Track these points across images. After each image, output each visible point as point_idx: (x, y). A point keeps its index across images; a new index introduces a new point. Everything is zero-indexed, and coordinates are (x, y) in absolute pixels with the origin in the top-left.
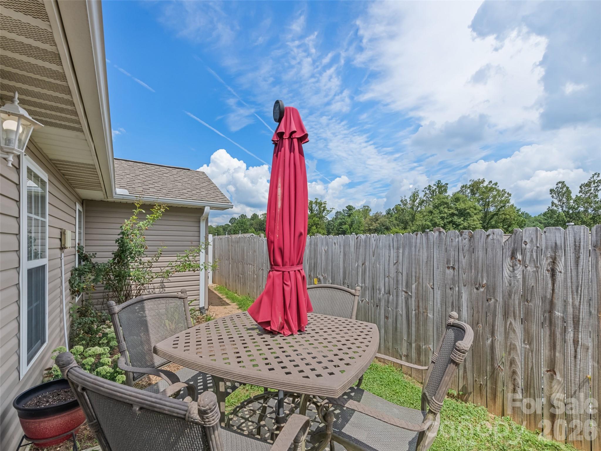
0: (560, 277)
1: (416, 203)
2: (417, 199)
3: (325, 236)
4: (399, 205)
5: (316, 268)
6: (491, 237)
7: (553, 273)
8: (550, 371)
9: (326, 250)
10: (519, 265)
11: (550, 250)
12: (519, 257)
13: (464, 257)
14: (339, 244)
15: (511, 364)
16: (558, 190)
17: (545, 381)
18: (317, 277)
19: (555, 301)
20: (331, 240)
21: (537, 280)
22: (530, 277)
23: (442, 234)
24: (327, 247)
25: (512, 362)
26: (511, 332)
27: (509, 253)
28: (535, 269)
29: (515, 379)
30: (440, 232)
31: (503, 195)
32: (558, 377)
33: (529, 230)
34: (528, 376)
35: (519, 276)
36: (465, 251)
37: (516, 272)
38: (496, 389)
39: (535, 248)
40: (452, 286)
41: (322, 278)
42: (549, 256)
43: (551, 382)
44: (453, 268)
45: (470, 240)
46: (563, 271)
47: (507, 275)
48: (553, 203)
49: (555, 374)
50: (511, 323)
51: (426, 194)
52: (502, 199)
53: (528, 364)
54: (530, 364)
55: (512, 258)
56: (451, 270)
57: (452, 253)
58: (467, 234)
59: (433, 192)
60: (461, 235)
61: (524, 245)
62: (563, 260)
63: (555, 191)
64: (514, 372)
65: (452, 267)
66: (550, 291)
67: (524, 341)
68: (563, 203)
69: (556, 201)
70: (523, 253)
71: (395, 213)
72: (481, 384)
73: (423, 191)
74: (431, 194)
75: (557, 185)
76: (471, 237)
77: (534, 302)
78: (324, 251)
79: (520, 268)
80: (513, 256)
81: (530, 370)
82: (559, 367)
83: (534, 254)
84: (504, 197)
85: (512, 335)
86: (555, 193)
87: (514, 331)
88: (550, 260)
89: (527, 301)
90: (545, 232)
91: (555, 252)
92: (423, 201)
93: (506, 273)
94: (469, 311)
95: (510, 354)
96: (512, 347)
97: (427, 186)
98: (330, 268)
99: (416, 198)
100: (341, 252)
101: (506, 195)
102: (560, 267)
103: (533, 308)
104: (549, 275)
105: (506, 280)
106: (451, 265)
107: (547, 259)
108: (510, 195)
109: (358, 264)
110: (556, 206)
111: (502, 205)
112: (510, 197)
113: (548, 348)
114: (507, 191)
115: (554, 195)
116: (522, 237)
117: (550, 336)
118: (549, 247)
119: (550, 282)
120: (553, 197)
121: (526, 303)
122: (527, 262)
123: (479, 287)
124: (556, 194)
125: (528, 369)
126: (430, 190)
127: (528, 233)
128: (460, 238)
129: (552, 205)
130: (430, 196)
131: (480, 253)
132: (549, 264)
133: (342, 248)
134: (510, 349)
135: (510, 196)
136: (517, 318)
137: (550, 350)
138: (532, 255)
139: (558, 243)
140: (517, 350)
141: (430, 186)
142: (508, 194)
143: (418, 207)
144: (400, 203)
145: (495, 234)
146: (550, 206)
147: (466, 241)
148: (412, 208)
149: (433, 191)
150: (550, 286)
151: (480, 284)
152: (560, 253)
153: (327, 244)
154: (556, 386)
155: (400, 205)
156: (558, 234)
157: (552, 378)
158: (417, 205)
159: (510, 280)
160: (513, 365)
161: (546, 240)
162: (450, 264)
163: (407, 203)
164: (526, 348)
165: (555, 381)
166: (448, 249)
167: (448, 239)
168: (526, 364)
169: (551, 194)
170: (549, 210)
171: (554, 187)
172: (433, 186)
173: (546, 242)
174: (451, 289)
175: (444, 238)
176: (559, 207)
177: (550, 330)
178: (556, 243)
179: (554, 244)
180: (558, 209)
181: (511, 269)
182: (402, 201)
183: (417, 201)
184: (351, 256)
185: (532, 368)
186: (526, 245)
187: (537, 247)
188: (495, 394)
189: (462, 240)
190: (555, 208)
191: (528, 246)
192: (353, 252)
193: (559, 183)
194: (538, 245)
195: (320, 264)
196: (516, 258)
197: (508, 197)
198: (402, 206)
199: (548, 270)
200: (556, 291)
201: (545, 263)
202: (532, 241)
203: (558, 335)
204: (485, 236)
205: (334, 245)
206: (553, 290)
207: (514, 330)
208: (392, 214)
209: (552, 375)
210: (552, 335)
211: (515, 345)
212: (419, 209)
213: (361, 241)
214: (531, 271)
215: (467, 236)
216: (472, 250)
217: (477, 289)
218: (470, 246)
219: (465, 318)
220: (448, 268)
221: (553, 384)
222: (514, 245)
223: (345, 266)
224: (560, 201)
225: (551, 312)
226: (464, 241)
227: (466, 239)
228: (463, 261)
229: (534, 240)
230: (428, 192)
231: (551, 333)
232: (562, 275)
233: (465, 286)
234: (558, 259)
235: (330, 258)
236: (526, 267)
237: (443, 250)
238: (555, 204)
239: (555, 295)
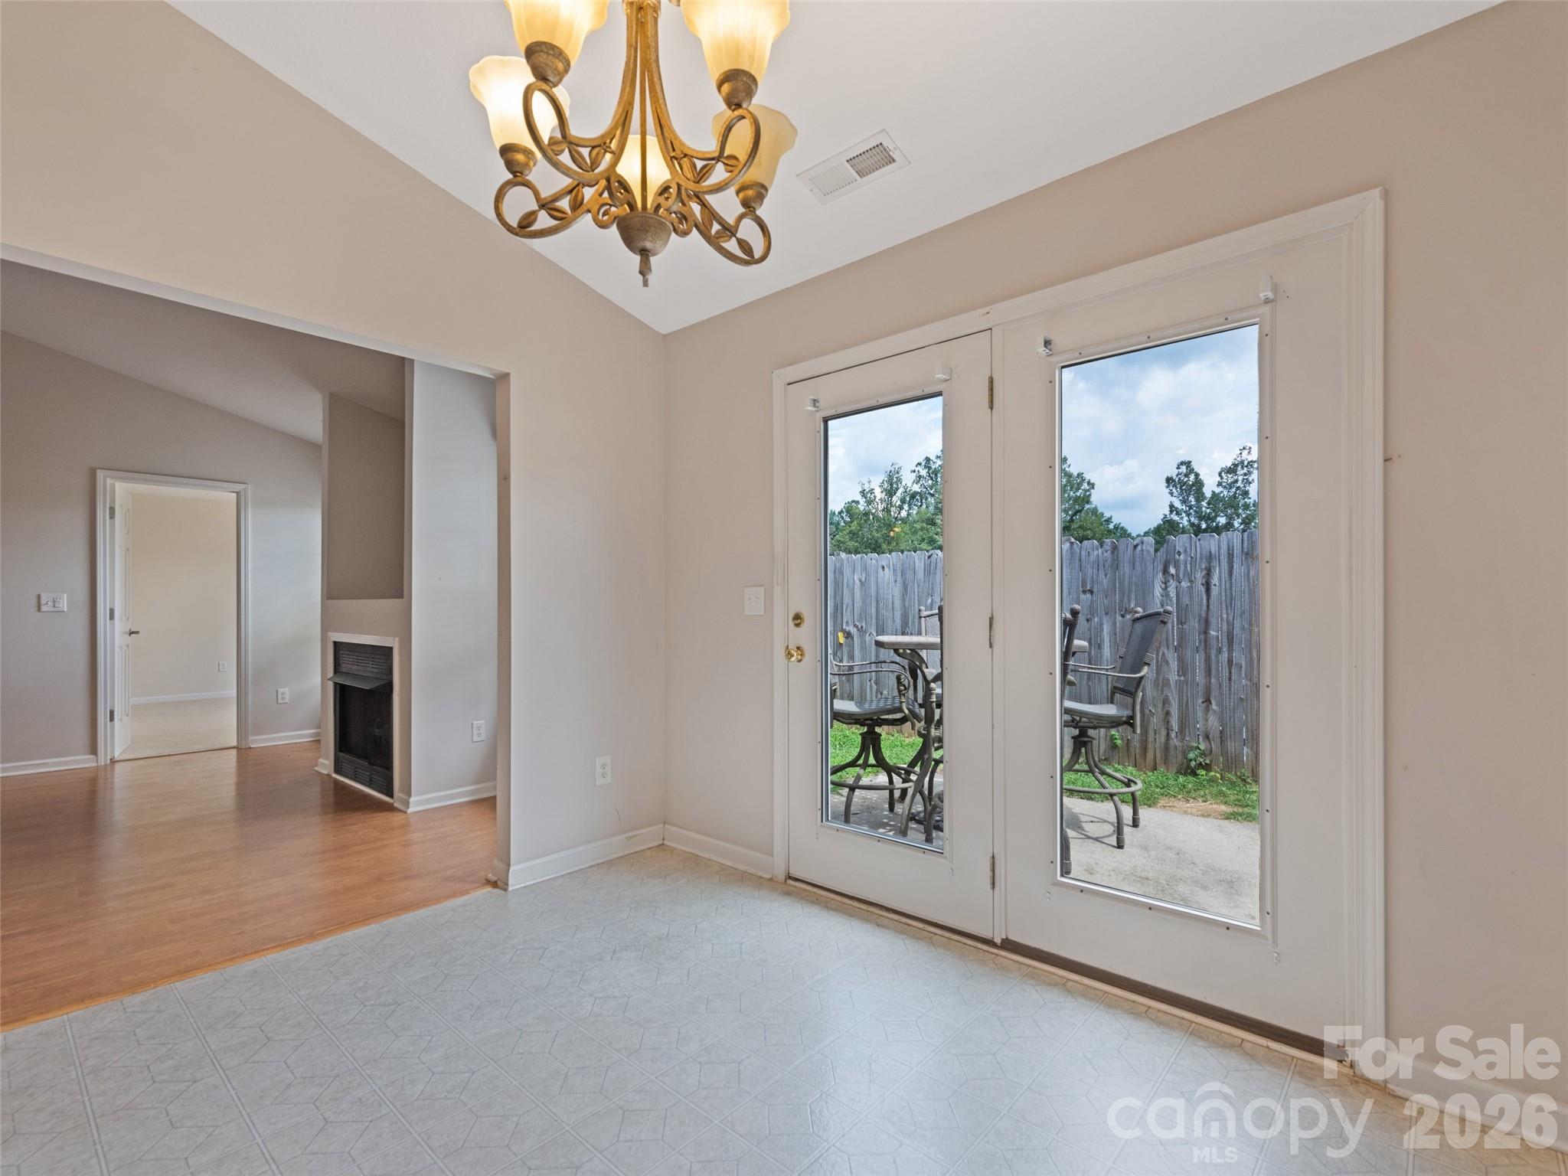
0: (1214, 591)
1: (896, 500)
2: (897, 489)
3: (859, 556)
4: (853, 501)
5: (839, 615)
6: (1139, 548)
7: (1208, 586)
8: (1206, 701)
9: (863, 579)
10: (1172, 581)
11: (1204, 560)
12: (1172, 571)
13: (1106, 576)
14: (891, 568)
15: (1164, 704)
16: (1180, 479)
17: (1200, 714)
18: (843, 631)
19: (1211, 619)
20: (874, 561)
21: (1191, 598)
22: (1185, 593)
23: (1075, 545)
24: (864, 575)
25: (1166, 702)
26: (1164, 664)
27: (1160, 567)
28: (1189, 584)
29: (1168, 722)
30: (1072, 543)
31: (1079, 485)
32: (1214, 706)
33: (1182, 539)
34: (1182, 714)
35: (1173, 594)
36: (1106, 567)
37: (1169, 589)
38: (1146, 740)
39: (1189, 559)
40: (1089, 616)
41: (853, 630)
42: (1203, 567)
43: (1206, 714)
44: (1091, 592)
45: (1113, 553)
46: (1217, 584)
47: (1159, 595)
48: (1172, 506)
49: (1211, 703)
50: (1163, 654)
51: (920, 477)
52: (1078, 494)
53: (1182, 699)
54: (1185, 698)
55: (1164, 574)
56: (1088, 595)
57: (1090, 571)
58: (1110, 544)
59: (936, 475)
60: (1102, 546)
61: (1177, 556)
62: (1217, 571)
63: (1174, 481)
64: (1168, 714)
65: (1089, 590)
66: (1205, 608)
67: (1178, 672)
68: (1191, 507)
69: (1178, 504)
70: (1177, 567)
71: (845, 522)
72: (1128, 740)
73: (914, 471)
74: (932, 479)
75: (1178, 468)
76: (1115, 548)
77: (1188, 624)
78: (857, 582)
79: (1173, 584)
80: (1165, 571)
81: (1184, 705)
82: (1215, 693)
83: (1189, 566)
84: (1080, 491)
85: (1165, 668)
86: (1175, 486)
87: (1167, 663)
88: (1204, 572)
89: (1181, 623)
90: (1199, 540)
91: (1210, 563)
92: (913, 496)
93: (1158, 591)
94: (1113, 647)
95: (1162, 692)
96: (1165, 682)
97: (921, 459)
98: (874, 610)
99: (895, 486)
100: (896, 581)
101: (1085, 486)
102: (1215, 580)
103: (1188, 631)
104: (1203, 589)
105: (1158, 601)
106: (1088, 588)
107: (1201, 572)
108: (1092, 485)
109: (932, 601)
110: (1177, 514)
111: (1077, 507)
112: (1092, 490)
113: (1203, 675)
114: (1087, 476)
115: (1174, 490)
116: (1175, 546)
117: (1205, 660)
118: (1204, 557)
119: (1205, 598)
120: (1171, 494)
121: (1180, 626)
122: (1181, 576)
123: (1125, 613)
124: (1176, 488)
125: (1182, 706)
126: (930, 468)
127: (1181, 541)
128: (1100, 550)
129: (1171, 512)
130: (930, 482)
131: (1127, 569)
132: (1204, 577)
133: (899, 574)
134: (1163, 685)
135: (1093, 488)
136: (1171, 646)
137: (1206, 677)
138: (1186, 567)
139: (1213, 552)
140: (1170, 685)
141: (928, 460)
142: (1089, 483)
143: (901, 508)
144: (858, 498)
145: (1145, 543)
146: (1167, 512)
147: (1108, 554)
148: (887, 510)
149: (936, 472)
150: (1205, 602)
151: (1126, 610)
152: (1215, 563)
153: (865, 569)
154: (1211, 718)
155: (858, 502)
156: (1212, 542)
157: (1207, 709)
158: (899, 503)
159: (1162, 601)
160: (1166, 705)
161: (1201, 549)
162: (1086, 587)
163: (875, 497)
164: (1180, 681)
165: (1210, 712)
166: (1084, 565)
167: (1083, 553)
168: (1180, 700)
169: (1168, 487)
170: (1164, 523)
171: (1173, 472)
172: (935, 460)
173: (1200, 552)
174: (1088, 620)
175: (1078, 551)
176: (1184, 515)
177: (1206, 653)
178: (1210, 552)
179: (1208, 554)
180: (1182, 518)
181: (1163, 586)
182: (863, 493)
183: (899, 493)
184: (919, 586)
185: (1187, 702)
186: (1179, 555)
187: (1192, 558)
188: (1146, 746)
189: (1103, 553)
190: (1176, 518)
191: (1182, 557)
192: (922, 579)
193: (1182, 463)
194: (1192, 555)
195: (850, 607)
196: (1168, 573)
197: (1088, 490)
198: (862, 507)
199: (1203, 585)
200: (1211, 607)
201: (1199, 576)
202: (1185, 551)
203: (1213, 658)
204: (1132, 547)
205: (881, 570)
206: (1208, 606)
207: (1167, 661)
208: (838, 523)
209: (1208, 706)
210: (1208, 660)
211: (1168, 680)
212: (904, 514)
213: (938, 561)
214: (1185, 586)
215: (1108, 548)
216: (1116, 565)
217: (1123, 616)
218: (1113, 560)
219: (1107, 657)
220: (1084, 592)
221: (1208, 716)
222: (1167, 556)
223: (907, 604)
224: (1184, 502)
225: (1206, 633)
226: (1105, 554)
227: (1109, 552)
228: (1104, 581)
229: (1188, 550)
230: (924, 473)
231: (1206, 657)
232: (1217, 588)
233: (1107, 614)
234: (1212, 570)
235: (873, 593)
236: (1180, 582)
237: (1077, 568)
238: (1176, 509)
239: (1210, 612)
